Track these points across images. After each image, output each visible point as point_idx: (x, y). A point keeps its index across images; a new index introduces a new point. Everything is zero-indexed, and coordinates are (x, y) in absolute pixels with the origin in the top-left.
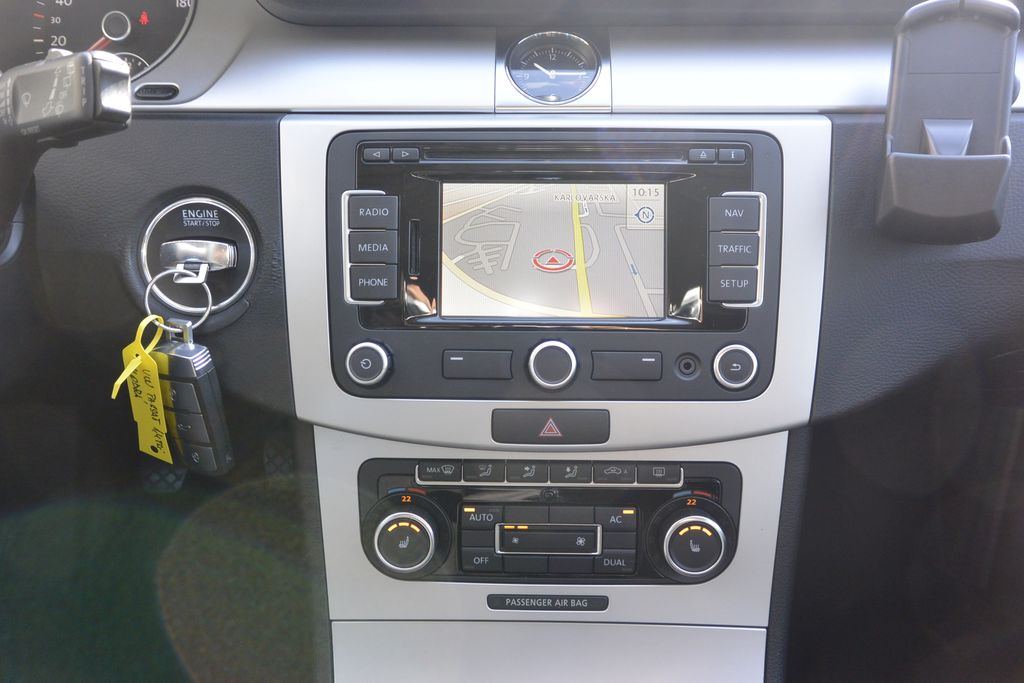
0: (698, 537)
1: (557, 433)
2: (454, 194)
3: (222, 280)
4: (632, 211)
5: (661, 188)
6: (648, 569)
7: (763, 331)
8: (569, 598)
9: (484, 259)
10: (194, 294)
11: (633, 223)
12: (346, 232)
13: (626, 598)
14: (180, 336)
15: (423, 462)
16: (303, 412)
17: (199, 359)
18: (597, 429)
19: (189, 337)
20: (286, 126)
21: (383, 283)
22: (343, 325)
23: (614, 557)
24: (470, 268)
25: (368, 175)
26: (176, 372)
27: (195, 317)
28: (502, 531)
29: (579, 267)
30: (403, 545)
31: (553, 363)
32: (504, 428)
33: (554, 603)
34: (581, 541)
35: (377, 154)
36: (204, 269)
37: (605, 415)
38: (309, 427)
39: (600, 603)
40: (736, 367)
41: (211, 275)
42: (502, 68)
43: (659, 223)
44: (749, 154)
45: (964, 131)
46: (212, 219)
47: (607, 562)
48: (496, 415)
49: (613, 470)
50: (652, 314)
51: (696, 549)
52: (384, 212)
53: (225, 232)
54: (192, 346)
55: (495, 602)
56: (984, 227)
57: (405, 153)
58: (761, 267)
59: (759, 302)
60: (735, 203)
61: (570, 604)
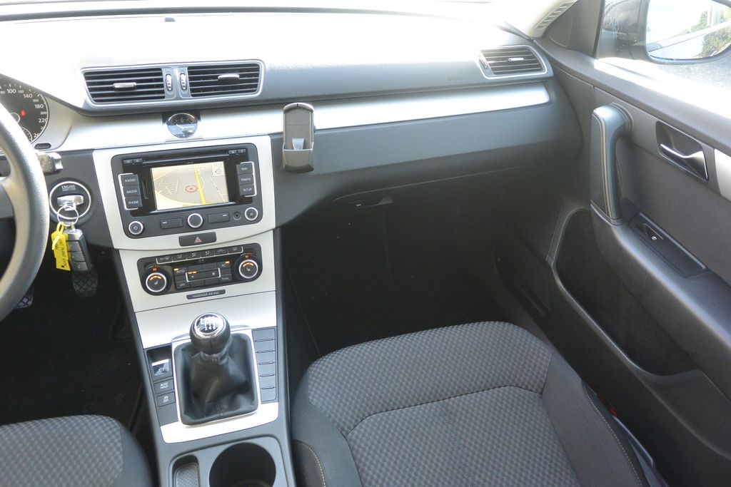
0: (249, 266)
1: (200, 241)
2: (155, 171)
3: (81, 208)
4: (214, 171)
5: (222, 163)
6: (236, 279)
7: (257, 202)
8: (213, 292)
9: (169, 190)
10: (72, 214)
11: (215, 174)
12: (122, 187)
13: (231, 289)
14: (70, 228)
15: (158, 257)
16: (116, 247)
17: (78, 234)
18: (212, 238)
19: (73, 227)
20: (95, 154)
21: (137, 202)
22: (126, 217)
23: (225, 277)
24: (163, 194)
25: (126, 168)
26: (70, 240)
27: (74, 220)
28: (188, 274)
29: (200, 190)
30: (156, 283)
31: (195, 220)
32: (183, 242)
33: (208, 294)
34: (214, 274)
35: (128, 162)
36: (74, 205)
37: (214, 234)
38: (117, 251)
39: (223, 292)
40: (252, 214)
41: (77, 206)
42: (165, 125)
43: (223, 173)
44: (247, 151)
45: (301, 141)
46: (73, 188)
47: (223, 279)
48: (180, 238)
49: (220, 250)
50: (225, 201)
51: (249, 270)
52: (133, 180)
53: (78, 191)
54: (74, 230)
55: (189, 297)
56: (309, 169)
57: (138, 161)
58: (255, 184)
59: (256, 194)
60: (245, 166)
61: (213, 294)
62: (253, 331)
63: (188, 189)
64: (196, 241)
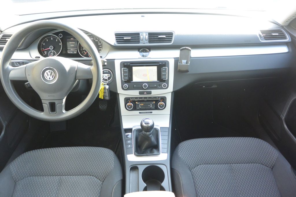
0: (162, 104)
1: (146, 93)
2: (134, 68)
3: (109, 78)
4: (153, 69)
5: (156, 67)
6: (157, 108)
7: (167, 82)
9: (137, 75)
10: (106, 80)
11: (153, 71)
12: (122, 73)
13: (154, 112)
14: (105, 85)
15: (132, 98)
16: (118, 93)
17: (107, 87)
18: (150, 93)
19: (106, 84)
20: (115, 61)
21: (127, 78)
22: (123, 83)
23: (153, 107)
25: (125, 66)
26: (105, 89)
27: (107, 82)
28: (140, 105)
29: (148, 76)
30: (130, 107)
31: (145, 86)
32: (140, 93)
33: (146, 113)
34: (149, 106)
35: (126, 64)
36: (107, 77)
37: (151, 92)
38: (119, 94)
39: (151, 112)
40: (165, 86)
41: (108, 78)
42: (139, 52)
43: (156, 70)
44: (165, 63)
45: (185, 61)
46: (107, 72)
47: (152, 108)
48: (139, 92)
49: (152, 98)
50: (156, 80)
51: (161, 106)
52: (127, 70)
53: (109, 73)
54: (106, 85)
55: (140, 113)
56: (187, 71)
57: (129, 64)
58: (167, 75)
59: (167, 79)
60: (164, 68)
61: (148, 113)
62: (160, 127)
63: (144, 75)
64: (145, 93)
